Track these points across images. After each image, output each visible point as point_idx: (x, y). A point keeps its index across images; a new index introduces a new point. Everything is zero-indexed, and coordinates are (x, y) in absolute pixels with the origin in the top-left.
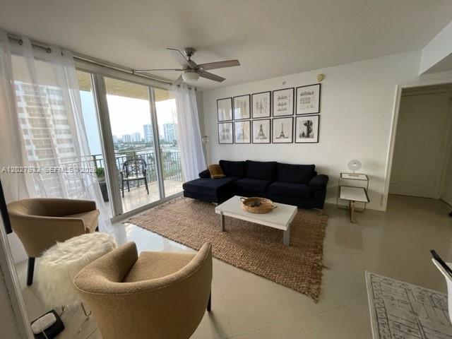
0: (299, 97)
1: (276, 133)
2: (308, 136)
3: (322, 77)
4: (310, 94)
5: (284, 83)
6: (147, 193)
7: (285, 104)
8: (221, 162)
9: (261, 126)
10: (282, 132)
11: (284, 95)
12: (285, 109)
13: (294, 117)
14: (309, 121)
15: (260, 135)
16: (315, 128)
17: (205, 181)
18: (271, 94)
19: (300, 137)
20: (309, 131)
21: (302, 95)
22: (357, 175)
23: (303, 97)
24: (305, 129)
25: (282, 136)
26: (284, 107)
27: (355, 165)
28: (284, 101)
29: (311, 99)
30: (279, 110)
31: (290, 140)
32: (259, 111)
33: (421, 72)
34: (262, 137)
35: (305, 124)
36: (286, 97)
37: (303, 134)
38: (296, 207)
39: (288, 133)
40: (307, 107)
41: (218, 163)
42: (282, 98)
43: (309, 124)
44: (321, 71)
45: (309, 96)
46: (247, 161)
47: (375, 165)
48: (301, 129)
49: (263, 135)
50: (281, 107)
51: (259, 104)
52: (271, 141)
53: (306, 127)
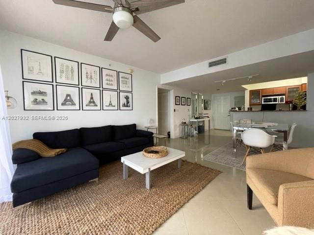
1: (106, 102)
2: (127, 106)
3: (132, 71)
4: (126, 78)
5: (110, 65)
7: (112, 81)
9: (92, 94)
10: (110, 102)
11: (111, 74)
12: (112, 85)
13: (118, 91)
14: (127, 96)
15: (90, 102)
16: (130, 100)
18: (101, 69)
19: (123, 106)
20: (128, 102)
21: (122, 78)
25: (110, 104)
26: (111, 82)
27: (152, 122)
28: (111, 78)
29: (128, 82)
30: (107, 84)
31: (116, 108)
32: (89, 80)
33: (162, 83)
34: (92, 104)
35: (125, 98)
36: (112, 76)
37: (124, 104)
39: (115, 103)
40: (126, 86)
42: (109, 76)
43: (127, 98)
45: (126, 80)
48: (123, 101)
49: (94, 102)
50: (108, 82)
51: (89, 74)
52: (102, 109)
53: (126, 100)
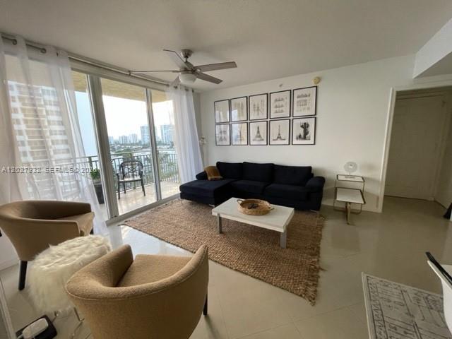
0: (296, 100)
1: (273, 135)
2: (305, 138)
3: (319, 80)
4: (306, 96)
5: (281, 86)
6: (143, 194)
7: (282, 106)
8: (219, 164)
9: (258, 128)
10: (279, 134)
11: (280, 98)
12: (282, 111)
13: (290, 119)
14: (305, 124)
15: (257, 137)
16: (311, 130)
17: (203, 182)
18: (268, 96)
19: (297, 139)
20: (306, 133)
21: (298, 97)
22: (354, 177)
23: (299, 99)
24: (301, 131)
25: (279, 137)
26: (281, 109)
27: (351, 167)
28: (281, 103)
29: (308, 101)
30: (276, 112)
31: (287, 142)
32: (256, 113)
34: (258, 139)
35: (302, 126)
36: (282, 99)
37: (300, 136)
38: (292, 209)
39: (285, 134)
40: (304, 109)
41: (215, 165)
42: (279, 100)
43: (305, 126)
44: (317, 74)
45: (304, 98)
46: (245, 163)
47: (371, 167)
48: (298, 131)
49: (260, 136)
50: (278, 109)
51: (256, 106)
52: (268, 143)
53: (302, 130)
